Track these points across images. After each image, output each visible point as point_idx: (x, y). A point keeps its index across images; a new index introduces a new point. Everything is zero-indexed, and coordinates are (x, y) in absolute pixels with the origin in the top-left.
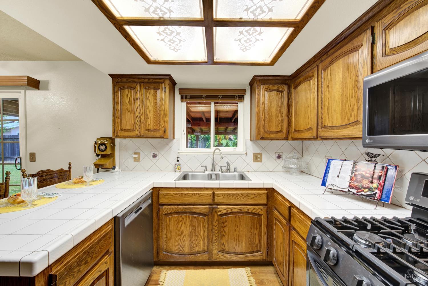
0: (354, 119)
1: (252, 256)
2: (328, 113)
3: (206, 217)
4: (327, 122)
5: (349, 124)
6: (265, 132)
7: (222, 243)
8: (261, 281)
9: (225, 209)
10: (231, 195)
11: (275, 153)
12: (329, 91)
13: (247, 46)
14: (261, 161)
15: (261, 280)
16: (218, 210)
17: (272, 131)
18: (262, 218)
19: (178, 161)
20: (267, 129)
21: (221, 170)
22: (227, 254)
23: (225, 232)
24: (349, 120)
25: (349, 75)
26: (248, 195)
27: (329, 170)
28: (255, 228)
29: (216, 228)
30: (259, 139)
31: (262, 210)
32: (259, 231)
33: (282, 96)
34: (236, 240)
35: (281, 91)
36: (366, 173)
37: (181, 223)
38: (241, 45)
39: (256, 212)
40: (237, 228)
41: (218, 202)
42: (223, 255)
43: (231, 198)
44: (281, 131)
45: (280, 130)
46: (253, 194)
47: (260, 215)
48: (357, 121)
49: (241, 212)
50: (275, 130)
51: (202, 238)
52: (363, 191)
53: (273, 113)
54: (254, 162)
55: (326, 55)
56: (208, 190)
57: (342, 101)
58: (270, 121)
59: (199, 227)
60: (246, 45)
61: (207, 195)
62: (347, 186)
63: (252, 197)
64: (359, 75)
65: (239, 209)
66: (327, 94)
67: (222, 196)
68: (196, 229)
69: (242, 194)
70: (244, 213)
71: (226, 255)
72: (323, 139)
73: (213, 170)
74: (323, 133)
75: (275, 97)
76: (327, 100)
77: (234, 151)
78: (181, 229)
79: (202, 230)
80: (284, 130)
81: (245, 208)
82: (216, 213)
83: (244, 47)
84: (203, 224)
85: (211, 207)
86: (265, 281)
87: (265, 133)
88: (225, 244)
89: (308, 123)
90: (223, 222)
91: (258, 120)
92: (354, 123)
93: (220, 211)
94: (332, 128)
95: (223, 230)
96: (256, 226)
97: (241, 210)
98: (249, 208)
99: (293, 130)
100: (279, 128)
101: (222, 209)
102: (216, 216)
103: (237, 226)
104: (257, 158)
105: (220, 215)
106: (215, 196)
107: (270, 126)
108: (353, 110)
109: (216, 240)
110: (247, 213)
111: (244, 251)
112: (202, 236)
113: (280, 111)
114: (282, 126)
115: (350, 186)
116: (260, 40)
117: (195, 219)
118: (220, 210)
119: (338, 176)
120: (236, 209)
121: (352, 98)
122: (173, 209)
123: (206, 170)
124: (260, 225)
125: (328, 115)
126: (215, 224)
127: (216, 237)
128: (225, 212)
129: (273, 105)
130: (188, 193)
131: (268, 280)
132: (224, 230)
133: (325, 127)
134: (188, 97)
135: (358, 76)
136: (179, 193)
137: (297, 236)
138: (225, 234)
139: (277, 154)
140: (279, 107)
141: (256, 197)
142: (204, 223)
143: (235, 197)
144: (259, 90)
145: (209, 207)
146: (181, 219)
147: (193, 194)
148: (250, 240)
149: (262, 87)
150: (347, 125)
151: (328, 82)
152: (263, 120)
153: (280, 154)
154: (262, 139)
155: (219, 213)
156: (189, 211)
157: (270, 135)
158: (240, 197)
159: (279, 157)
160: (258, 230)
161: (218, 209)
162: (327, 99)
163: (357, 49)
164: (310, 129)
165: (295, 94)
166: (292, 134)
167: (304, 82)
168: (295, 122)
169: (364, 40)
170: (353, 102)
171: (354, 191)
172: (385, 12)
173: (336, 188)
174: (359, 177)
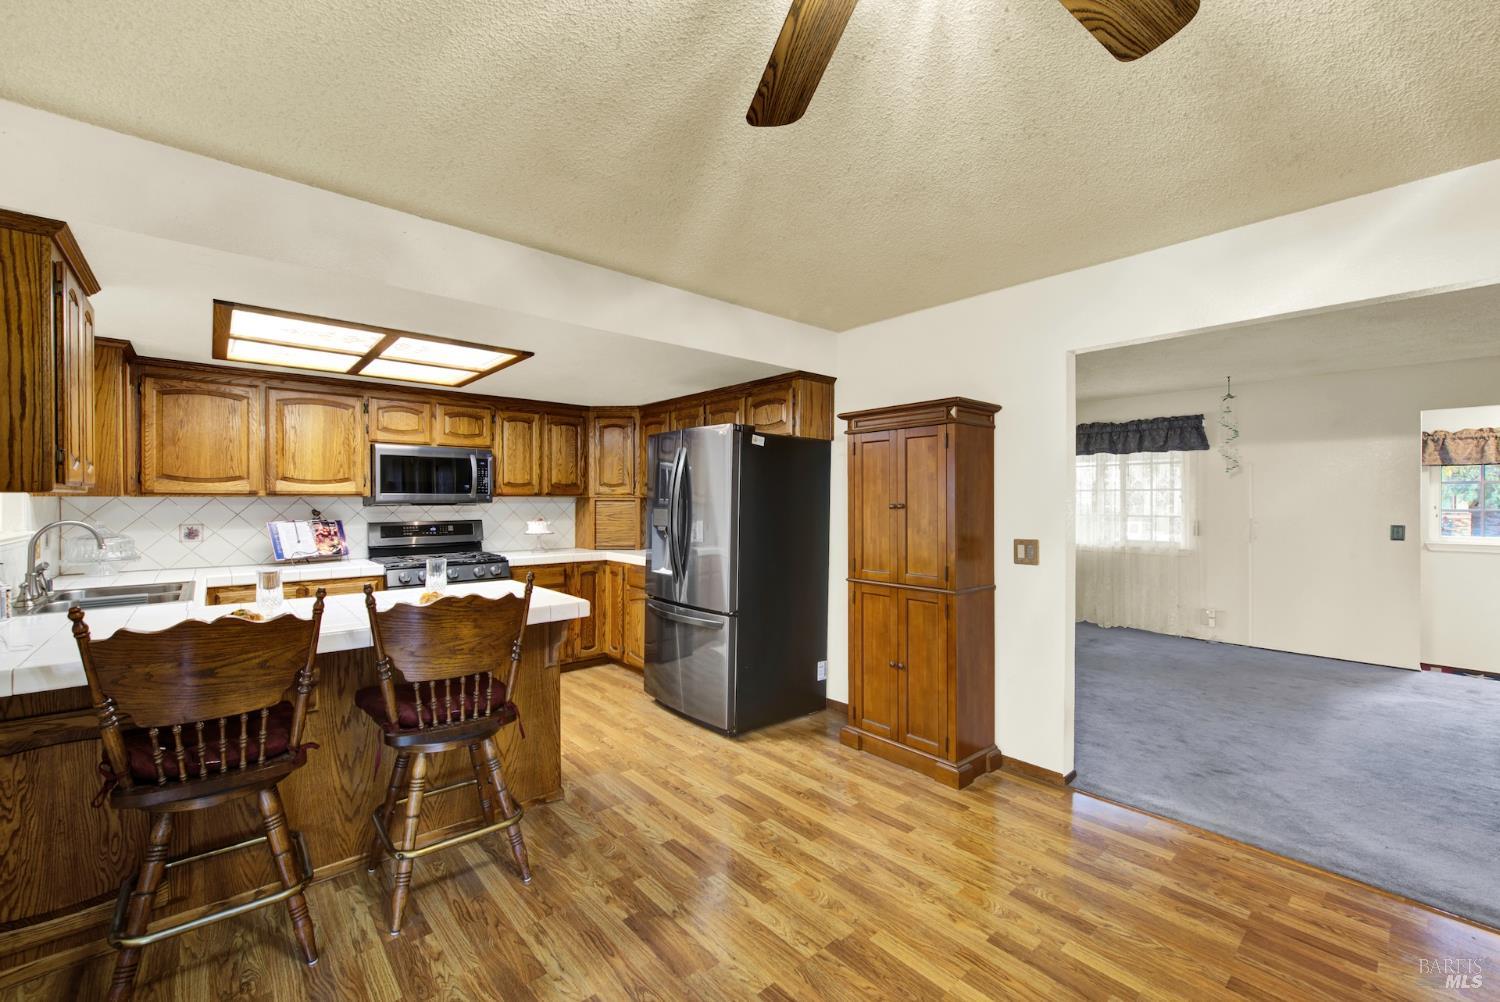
0: (344, 475)
2: (294, 461)
4: (292, 472)
5: (334, 480)
12: (294, 434)
24: (335, 475)
27: (279, 537)
57: (323, 453)
72: (273, 494)
74: (282, 486)
89: (231, 467)
94: (303, 481)
99: (155, 474)
108: (342, 466)
119: (299, 542)
125: (295, 464)
151: (292, 421)
162: (291, 443)
163: (346, 407)
164: (239, 478)
165: (161, 403)
166: (151, 480)
167: (210, 393)
168: (161, 458)
169: (358, 404)
170: (343, 458)
172: (375, 394)
173: (304, 556)
174: (320, 537)
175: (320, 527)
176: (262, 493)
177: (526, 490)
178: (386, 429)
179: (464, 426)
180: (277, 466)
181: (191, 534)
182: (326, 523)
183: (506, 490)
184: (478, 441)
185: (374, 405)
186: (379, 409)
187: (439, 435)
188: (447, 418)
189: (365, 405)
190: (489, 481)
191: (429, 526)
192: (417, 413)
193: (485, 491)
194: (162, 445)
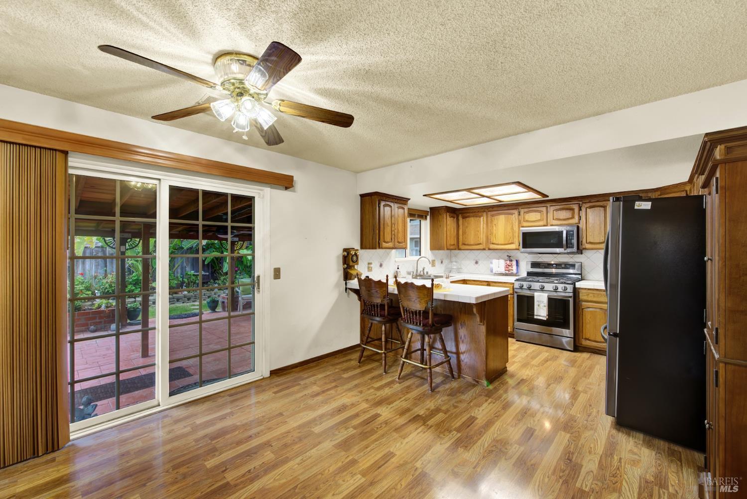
0: (512, 242)
4: (495, 241)
12: (496, 227)
14: (435, 266)
19: (398, 268)
24: (508, 242)
33: (455, 221)
35: (455, 218)
36: (510, 264)
44: (454, 244)
50: (452, 243)
52: (510, 271)
53: (452, 232)
54: (432, 267)
57: (504, 233)
58: (451, 238)
64: (514, 225)
66: (494, 228)
72: (489, 249)
74: (492, 246)
75: (452, 222)
89: (478, 240)
92: (512, 244)
94: (498, 244)
99: (461, 244)
104: (433, 263)
108: (511, 238)
113: (455, 231)
114: (455, 241)
115: (505, 270)
119: (498, 267)
125: (496, 238)
140: (454, 228)
144: (446, 216)
149: (448, 214)
150: (507, 244)
151: (495, 222)
154: (448, 249)
157: (452, 247)
159: (442, 262)
162: (494, 230)
163: (512, 214)
164: (480, 244)
165: (463, 221)
166: (461, 247)
167: (473, 217)
168: (462, 239)
169: (516, 212)
170: (511, 234)
171: (507, 272)
172: (523, 206)
173: (499, 272)
175: (508, 262)
176: (487, 249)
178: (527, 221)
179: (564, 214)
180: (490, 239)
181: (477, 263)
182: (511, 261)
183: (588, 246)
184: (571, 221)
185: (522, 211)
186: (524, 213)
187: (551, 221)
188: (555, 212)
189: (519, 212)
190: (575, 241)
191: (554, 264)
192: (540, 212)
193: (572, 247)
194: (463, 234)
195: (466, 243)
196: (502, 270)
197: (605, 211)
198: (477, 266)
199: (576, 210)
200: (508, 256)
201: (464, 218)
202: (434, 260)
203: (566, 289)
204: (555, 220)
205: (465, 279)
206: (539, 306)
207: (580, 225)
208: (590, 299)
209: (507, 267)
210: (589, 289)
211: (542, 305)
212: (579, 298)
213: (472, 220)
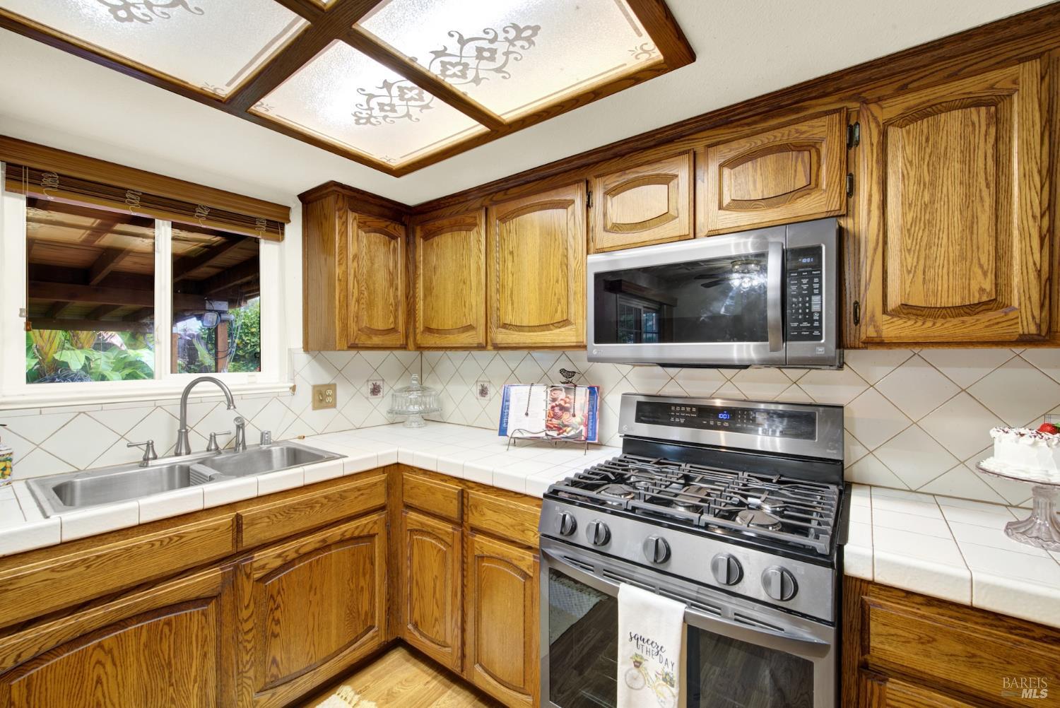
0: (562, 316)
1: (354, 650)
2: (512, 300)
3: (211, 608)
4: (511, 317)
5: (552, 324)
6: (359, 330)
7: (271, 659)
8: (388, 695)
9: (279, 556)
10: (295, 510)
11: (368, 381)
12: (513, 261)
13: (375, 117)
14: (334, 405)
15: (386, 692)
16: (255, 565)
17: (376, 328)
18: (377, 542)
20: (364, 324)
21: (213, 447)
22: (284, 686)
23: (278, 622)
24: (552, 318)
25: (553, 245)
26: (342, 496)
27: (509, 406)
28: (361, 575)
29: (247, 626)
30: (346, 348)
31: (375, 523)
32: (370, 576)
33: (395, 249)
34: (310, 630)
35: (393, 238)
36: (566, 403)
37: (99, 670)
38: (366, 107)
39: (362, 534)
40: (315, 594)
41: (253, 541)
42: (273, 695)
43: (296, 516)
44: (393, 330)
45: (392, 326)
46: (356, 488)
47: (373, 536)
48: (567, 320)
49: (325, 547)
50: (380, 325)
51: (195, 681)
52: (565, 431)
53: (377, 285)
54: (315, 408)
55: (503, 192)
56: (216, 514)
57: (540, 283)
58: (371, 305)
59: (185, 649)
60: (376, 112)
61: (215, 529)
62: (544, 427)
63: (353, 497)
64: (569, 248)
65: (319, 542)
66: (510, 267)
67: (269, 518)
68: (169, 664)
69: (325, 497)
70: (332, 547)
71: (282, 689)
72: (497, 348)
73: (184, 451)
74: (502, 337)
75: (382, 250)
76: (510, 279)
77: (249, 383)
78: (99, 694)
79: (196, 653)
80: (401, 327)
81: (335, 533)
82: (248, 576)
83: (367, 116)
84: (200, 633)
85: (230, 567)
86: (395, 689)
87: (360, 332)
88: (278, 659)
89: (465, 315)
90: (272, 596)
91: (342, 299)
92: (561, 324)
93: (263, 567)
94: (520, 328)
95: (274, 619)
96: (364, 569)
97: (324, 541)
98: (345, 529)
99: (422, 328)
100: (391, 321)
101: (268, 558)
102: (247, 588)
103: (316, 589)
104: (323, 397)
105: (260, 580)
106: (244, 527)
107: (371, 317)
108: (559, 301)
109: (247, 662)
110: (342, 542)
111: (334, 648)
112: (196, 676)
113: (392, 283)
114: (396, 318)
115: (547, 426)
116: (413, 118)
117: (166, 630)
118: (262, 563)
119: (527, 414)
120: (311, 541)
121: (557, 281)
122: (51, 635)
123: (151, 456)
124: (372, 564)
125: (512, 304)
126: (245, 614)
127: (247, 653)
128: (279, 562)
129: (376, 266)
130: (133, 547)
131: (401, 682)
132: (276, 618)
133: (505, 326)
134: (47, 181)
135: (567, 249)
136: (85, 560)
137: (490, 542)
138: (277, 629)
139: (370, 383)
140: (390, 272)
141: (362, 494)
142: (203, 628)
143: (308, 509)
144: (344, 222)
145: (222, 569)
146: (99, 655)
147: (153, 545)
148: (348, 612)
149: (351, 216)
150: (548, 325)
151: (511, 244)
152: (354, 299)
153: (378, 383)
154: (353, 347)
155: (257, 575)
156: (134, 611)
157: (370, 338)
158: (322, 505)
159: (375, 390)
160: (368, 576)
161: (255, 561)
162: (510, 275)
163: (564, 205)
164: (471, 328)
166: (422, 338)
167: (452, 229)
168: (424, 310)
169: (577, 196)
170: (560, 288)
171: (554, 434)
172: (603, 168)
173: (526, 435)
174: (557, 410)
175: (562, 395)
176: (491, 346)
177: (977, 326)
180: (498, 309)
181: (484, 392)
182: (572, 389)
184: (804, 207)
185: (599, 188)
186: (607, 193)
187: (709, 215)
188: (726, 171)
189: (589, 194)
190: (824, 304)
191: (722, 410)
192: (666, 180)
193: (812, 334)
194: (425, 296)
195: (434, 326)
196: (537, 425)
197: (999, 123)
198: (484, 401)
199: (831, 148)
200: (562, 371)
201: (428, 236)
202: (332, 387)
203: (789, 585)
204: (728, 208)
205: (400, 461)
206: (638, 664)
207: (847, 223)
208: (939, 669)
209: (555, 416)
210: (931, 601)
211: (653, 665)
212: (865, 649)
213: (447, 244)
